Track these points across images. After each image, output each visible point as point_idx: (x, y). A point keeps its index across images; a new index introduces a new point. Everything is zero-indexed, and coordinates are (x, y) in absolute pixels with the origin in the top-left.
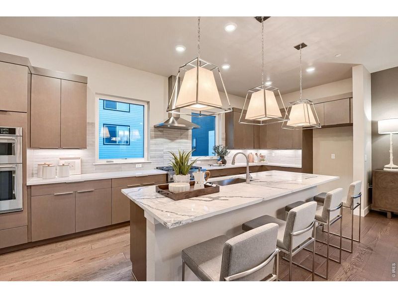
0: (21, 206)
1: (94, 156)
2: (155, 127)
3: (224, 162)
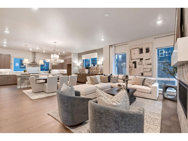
1: (12, 70)
2: (29, 64)
3: (50, 73)
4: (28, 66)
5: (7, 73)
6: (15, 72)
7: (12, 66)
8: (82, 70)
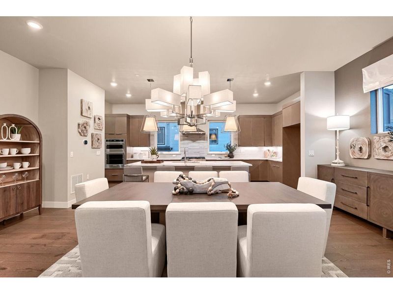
2: (183, 134)
4: (182, 140)
5: (145, 155)
7: (153, 140)
8: (364, 149)
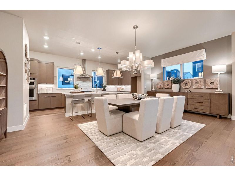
0: (36, 99)
1: (56, 87)
2: (77, 77)
3: (105, 90)
4: (76, 81)
5: (50, 90)
6: (60, 88)
7: (56, 80)
8: (161, 85)
